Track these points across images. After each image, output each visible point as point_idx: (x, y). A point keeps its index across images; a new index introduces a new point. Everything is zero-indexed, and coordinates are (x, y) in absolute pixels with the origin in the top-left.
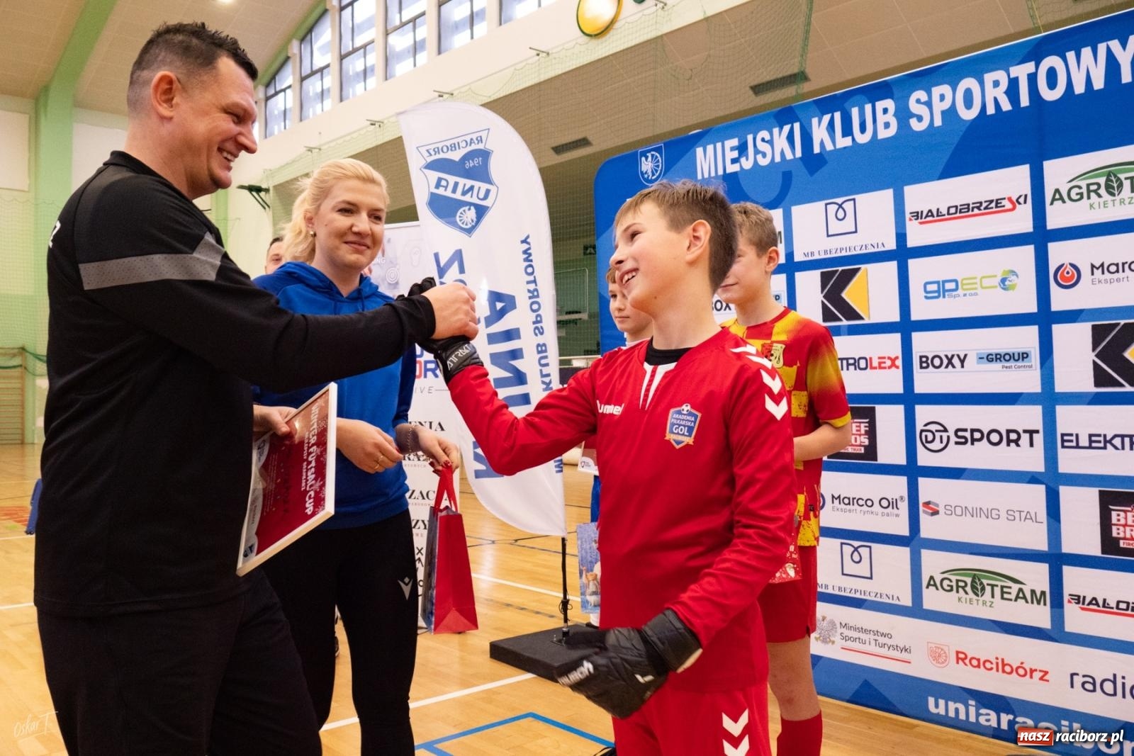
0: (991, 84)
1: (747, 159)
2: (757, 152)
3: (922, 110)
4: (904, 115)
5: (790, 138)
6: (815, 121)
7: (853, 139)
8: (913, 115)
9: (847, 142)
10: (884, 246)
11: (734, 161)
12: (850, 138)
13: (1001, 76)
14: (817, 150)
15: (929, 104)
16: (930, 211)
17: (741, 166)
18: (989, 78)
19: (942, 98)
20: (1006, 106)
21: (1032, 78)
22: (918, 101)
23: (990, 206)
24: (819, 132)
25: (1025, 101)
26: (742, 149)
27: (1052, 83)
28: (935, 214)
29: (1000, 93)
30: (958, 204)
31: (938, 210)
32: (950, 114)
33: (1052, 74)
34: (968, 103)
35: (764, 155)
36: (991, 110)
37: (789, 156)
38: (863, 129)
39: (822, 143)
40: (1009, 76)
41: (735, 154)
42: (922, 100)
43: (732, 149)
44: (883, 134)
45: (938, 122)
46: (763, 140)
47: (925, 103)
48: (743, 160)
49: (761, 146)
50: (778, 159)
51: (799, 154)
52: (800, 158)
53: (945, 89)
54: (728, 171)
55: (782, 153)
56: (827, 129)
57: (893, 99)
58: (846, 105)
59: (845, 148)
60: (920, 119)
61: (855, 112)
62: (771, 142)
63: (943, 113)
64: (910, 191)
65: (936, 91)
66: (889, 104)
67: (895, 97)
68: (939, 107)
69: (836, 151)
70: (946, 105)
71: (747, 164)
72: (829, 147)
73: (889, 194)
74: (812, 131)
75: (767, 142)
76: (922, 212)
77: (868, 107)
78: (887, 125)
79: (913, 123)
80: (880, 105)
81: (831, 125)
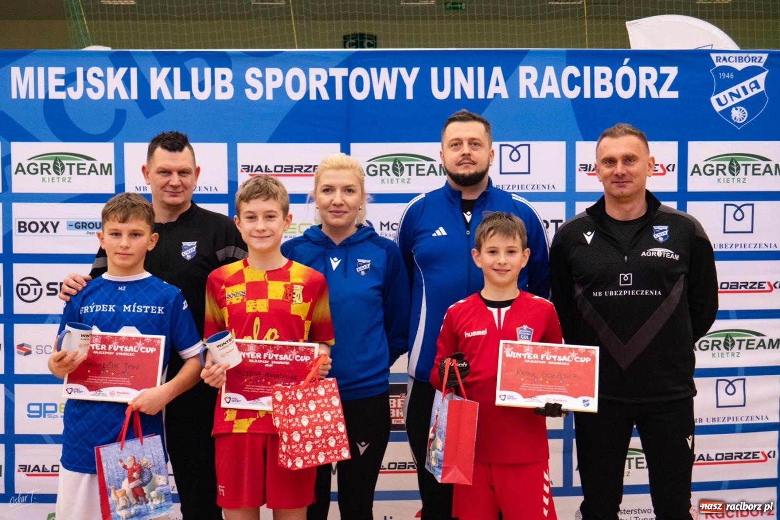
0: (315, 78)
1: (75, 90)
2: (87, 85)
3: (258, 85)
4: (240, 84)
5: (126, 80)
6: (153, 71)
7: (192, 95)
8: (249, 87)
9: (186, 95)
10: (216, 190)
11: (58, 89)
12: (188, 93)
13: (322, 72)
14: (154, 96)
15: (263, 80)
16: (259, 166)
17: (67, 95)
18: (313, 72)
19: (274, 78)
20: (325, 96)
21: (346, 80)
22: (254, 76)
23: (309, 170)
24: (158, 81)
25: (339, 96)
26: (70, 79)
27: (360, 87)
28: (264, 169)
29: (321, 85)
30: (284, 165)
31: (266, 166)
32: (280, 92)
33: (360, 80)
34: (296, 87)
35: (96, 90)
36: (313, 97)
37: (124, 95)
38: (202, 88)
39: (160, 92)
40: (328, 74)
41: (61, 82)
42: (257, 76)
43: (57, 76)
44: (220, 96)
45: (270, 96)
46: (95, 75)
47: (259, 79)
48: (70, 90)
49: (91, 80)
50: (111, 96)
51: (134, 95)
52: (135, 100)
53: (278, 72)
54: (51, 97)
55: (116, 92)
56: (166, 80)
57: (231, 68)
58: (187, 64)
59: (183, 100)
60: (254, 90)
61: (194, 72)
62: (104, 79)
63: (274, 90)
64: (242, 148)
65: (270, 72)
66: (227, 72)
67: (233, 67)
68: (271, 85)
69: (173, 101)
70: (278, 84)
71: (76, 94)
72: (167, 96)
73: (223, 147)
74: (150, 79)
75: (100, 78)
76: (252, 166)
77: (207, 71)
78: (224, 89)
79: (248, 92)
80: (219, 71)
81: (170, 78)
